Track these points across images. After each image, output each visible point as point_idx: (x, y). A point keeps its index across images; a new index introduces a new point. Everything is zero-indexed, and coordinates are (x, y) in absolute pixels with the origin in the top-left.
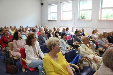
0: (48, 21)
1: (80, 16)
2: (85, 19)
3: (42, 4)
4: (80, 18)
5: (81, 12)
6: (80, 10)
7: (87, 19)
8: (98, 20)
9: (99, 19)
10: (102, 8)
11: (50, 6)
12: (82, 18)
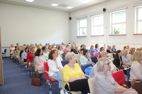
0: (77, 37)
1: (113, 30)
2: (119, 34)
3: (70, 19)
4: (113, 34)
5: (113, 26)
6: (112, 24)
7: (121, 33)
8: (133, 35)
9: (135, 34)
10: (138, 21)
11: (79, 20)
12: (116, 33)
